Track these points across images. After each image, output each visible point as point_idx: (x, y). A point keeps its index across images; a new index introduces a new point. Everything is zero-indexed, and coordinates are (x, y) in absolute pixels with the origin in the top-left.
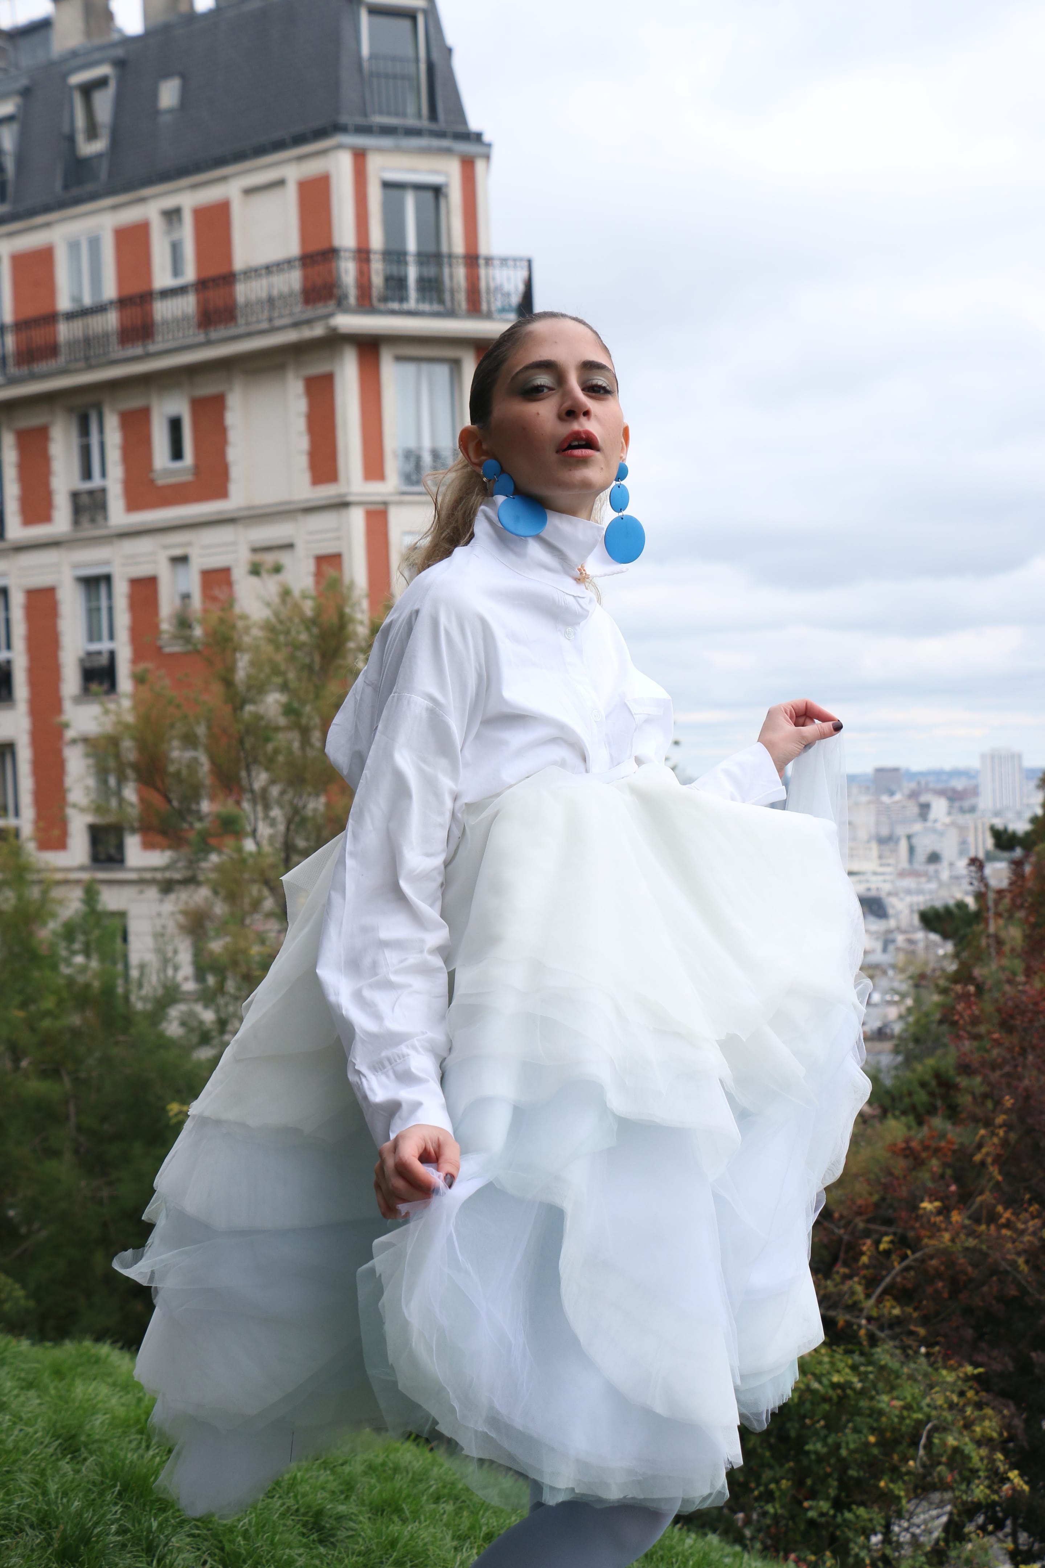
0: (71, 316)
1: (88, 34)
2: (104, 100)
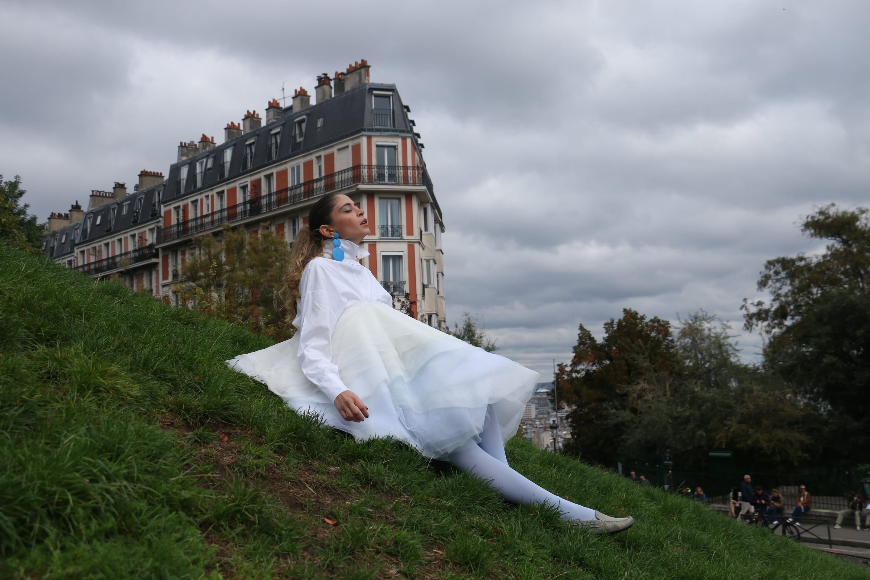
0: (291, 189)
1: (302, 107)
2: (304, 125)
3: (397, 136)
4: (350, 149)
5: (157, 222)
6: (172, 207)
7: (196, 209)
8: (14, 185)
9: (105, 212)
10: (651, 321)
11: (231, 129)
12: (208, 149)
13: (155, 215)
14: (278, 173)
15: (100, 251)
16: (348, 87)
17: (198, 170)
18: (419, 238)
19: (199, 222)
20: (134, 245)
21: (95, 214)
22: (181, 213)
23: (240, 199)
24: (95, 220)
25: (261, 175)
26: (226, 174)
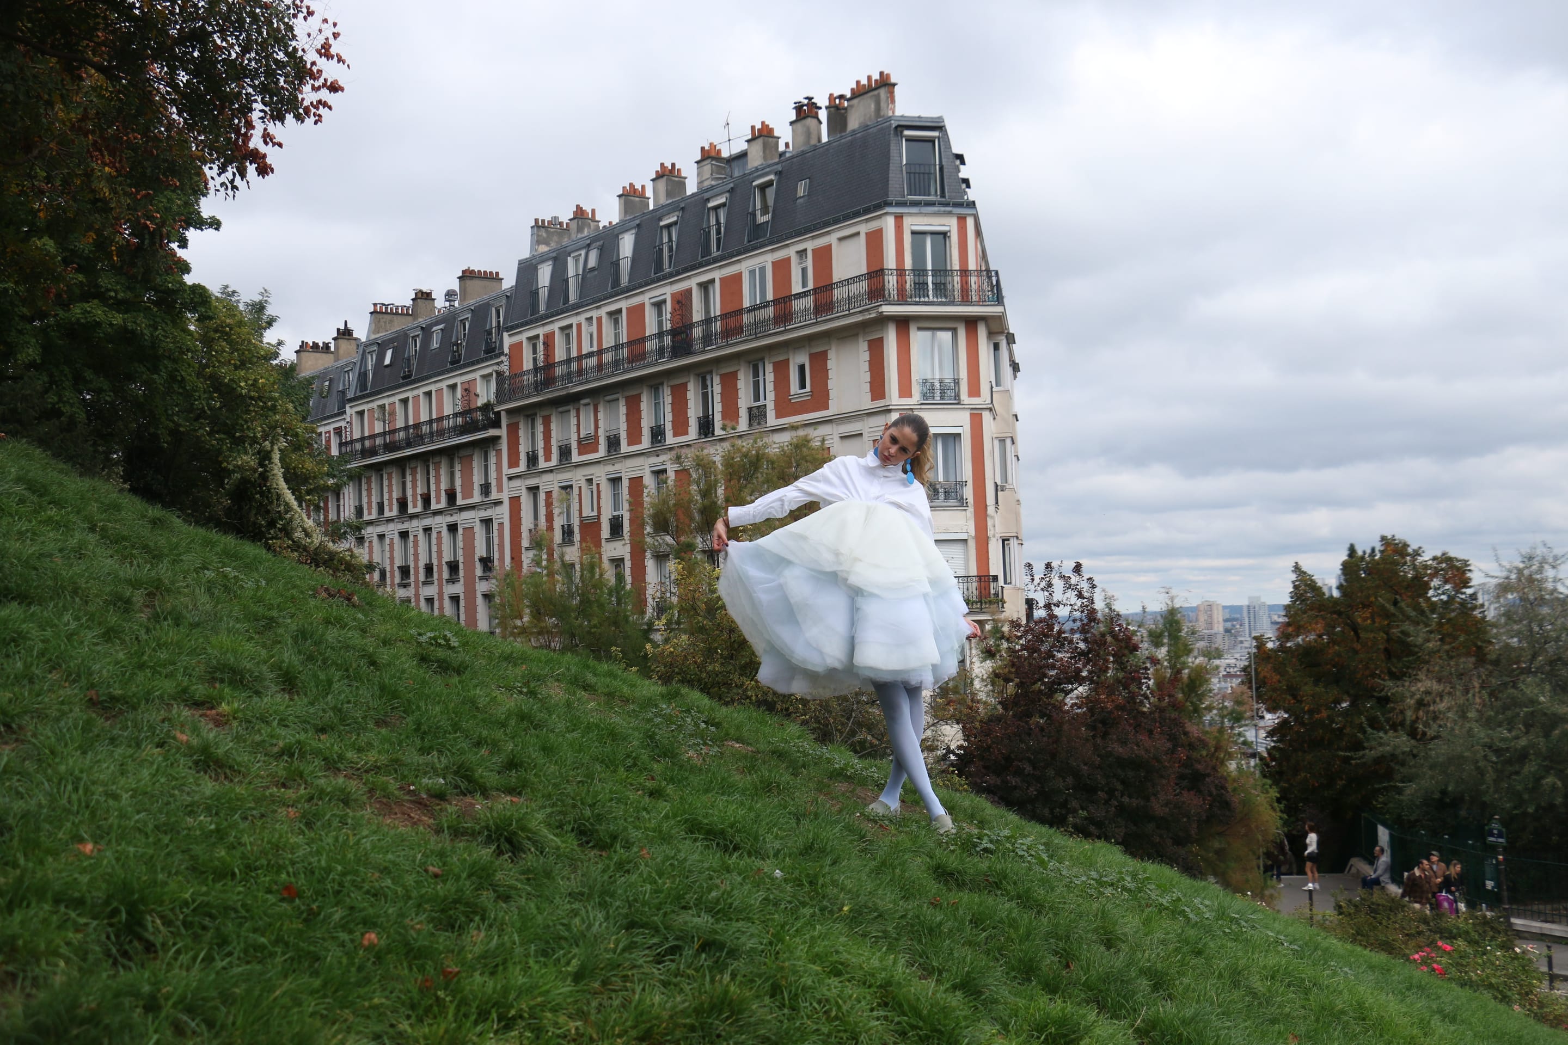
0: (750, 310)
1: (765, 158)
2: (771, 193)
3: (950, 213)
4: (863, 238)
5: (498, 364)
6: (523, 337)
7: (568, 342)
8: (259, 308)
9: (399, 342)
10: (1435, 559)
11: (630, 196)
12: (586, 232)
13: (492, 351)
14: (722, 280)
15: (393, 413)
16: (854, 123)
17: (571, 272)
18: (989, 401)
19: (574, 366)
20: (455, 405)
21: (382, 346)
22: (541, 347)
23: (651, 327)
24: (381, 357)
25: (692, 283)
26: (624, 280)
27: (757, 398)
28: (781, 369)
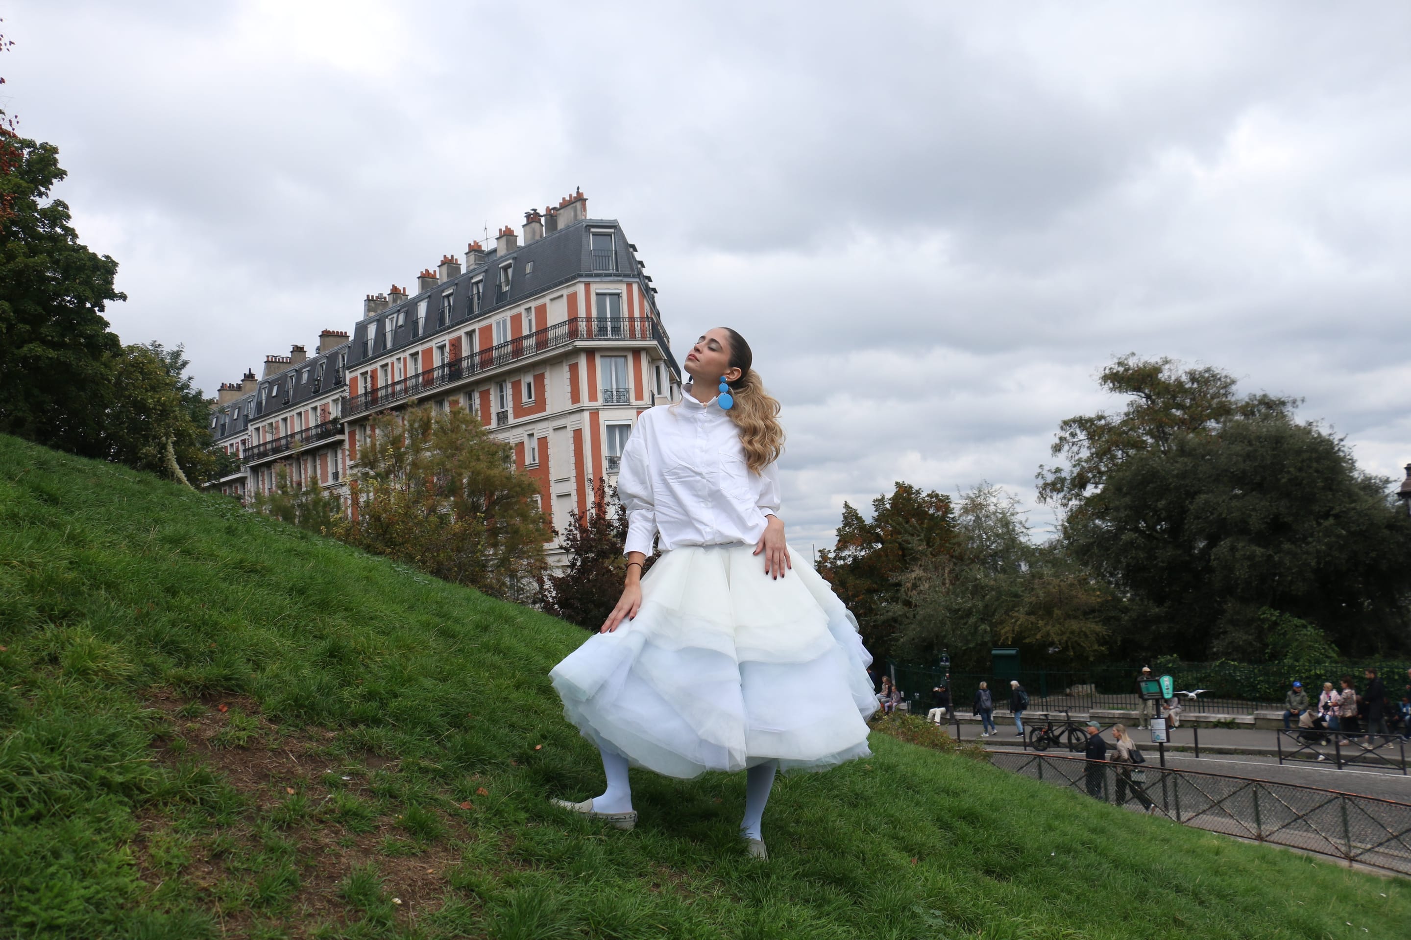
0: (497, 348)
1: (507, 250)
3: (621, 281)
4: (565, 298)
5: (342, 392)
6: (358, 373)
7: (386, 375)
8: (176, 355)
9: (281, 382)
10: (928, 495)
11: (426, 278)
12: (399, 302)
13: (339, 383)
14: (481, 330)
15: (277, 428)
16: (561, 225)
17: (388, 328)
19: (390, 390)
20: (316, 420)
21: (271, 384)
22: (369, 379)
23: (437, 362)
24: (270, 391)
25: (461, 333)
26: (421, 332)
27: (502, 407)
28: (516, 386)
